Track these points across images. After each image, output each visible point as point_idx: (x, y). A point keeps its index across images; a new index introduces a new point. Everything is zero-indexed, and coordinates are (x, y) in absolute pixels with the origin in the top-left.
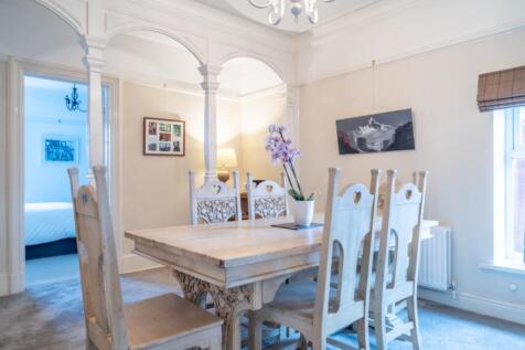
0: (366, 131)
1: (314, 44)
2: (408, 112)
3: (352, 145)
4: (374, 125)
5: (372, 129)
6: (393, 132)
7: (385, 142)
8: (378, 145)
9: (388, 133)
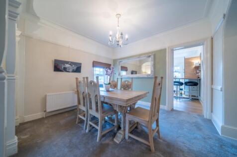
0: (67, 66)
1: (39, 24)
2: (81, 64)
3: (61, 69)
4: (70, 64)
5: (70, 66)
6: (76, 67)
7: (73, 70)
8: (71, 70)
9: (75, 68)
